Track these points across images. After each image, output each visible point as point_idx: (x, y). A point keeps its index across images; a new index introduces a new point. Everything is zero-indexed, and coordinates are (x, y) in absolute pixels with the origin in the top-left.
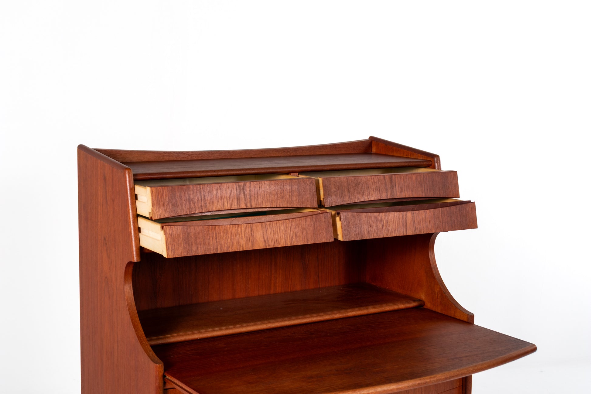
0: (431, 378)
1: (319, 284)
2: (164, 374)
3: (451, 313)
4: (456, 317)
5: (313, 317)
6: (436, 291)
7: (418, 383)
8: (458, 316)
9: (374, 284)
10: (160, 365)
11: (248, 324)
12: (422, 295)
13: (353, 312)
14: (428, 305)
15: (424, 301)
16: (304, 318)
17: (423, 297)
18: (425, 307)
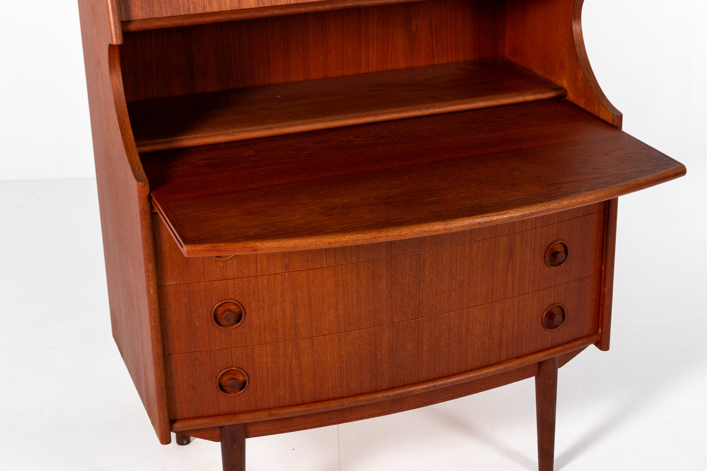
0: (499, 215)
1: (433, 60)
2: (150, 194)
3: (594, 110)
4: (600, 117)
5: (393, 113)
6: (579, 78)
7: (477, 221)
8: (603, 115)
9: (513, 59)
10: (143, 183)
11: (299, 122)
12: (564, 82)
13: (454, 105)
14: (571, 97)
15: (566, 90)
16: (380, 114)
17: (565, 83)
18: (567, 98)
